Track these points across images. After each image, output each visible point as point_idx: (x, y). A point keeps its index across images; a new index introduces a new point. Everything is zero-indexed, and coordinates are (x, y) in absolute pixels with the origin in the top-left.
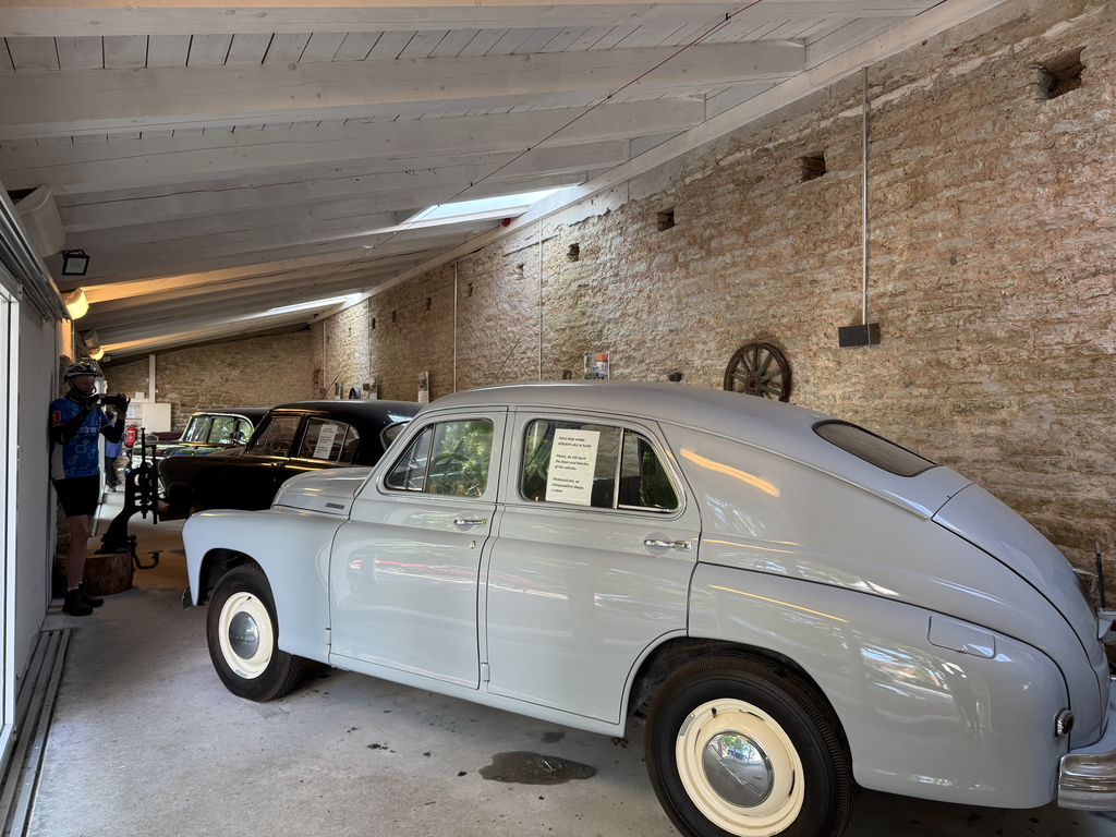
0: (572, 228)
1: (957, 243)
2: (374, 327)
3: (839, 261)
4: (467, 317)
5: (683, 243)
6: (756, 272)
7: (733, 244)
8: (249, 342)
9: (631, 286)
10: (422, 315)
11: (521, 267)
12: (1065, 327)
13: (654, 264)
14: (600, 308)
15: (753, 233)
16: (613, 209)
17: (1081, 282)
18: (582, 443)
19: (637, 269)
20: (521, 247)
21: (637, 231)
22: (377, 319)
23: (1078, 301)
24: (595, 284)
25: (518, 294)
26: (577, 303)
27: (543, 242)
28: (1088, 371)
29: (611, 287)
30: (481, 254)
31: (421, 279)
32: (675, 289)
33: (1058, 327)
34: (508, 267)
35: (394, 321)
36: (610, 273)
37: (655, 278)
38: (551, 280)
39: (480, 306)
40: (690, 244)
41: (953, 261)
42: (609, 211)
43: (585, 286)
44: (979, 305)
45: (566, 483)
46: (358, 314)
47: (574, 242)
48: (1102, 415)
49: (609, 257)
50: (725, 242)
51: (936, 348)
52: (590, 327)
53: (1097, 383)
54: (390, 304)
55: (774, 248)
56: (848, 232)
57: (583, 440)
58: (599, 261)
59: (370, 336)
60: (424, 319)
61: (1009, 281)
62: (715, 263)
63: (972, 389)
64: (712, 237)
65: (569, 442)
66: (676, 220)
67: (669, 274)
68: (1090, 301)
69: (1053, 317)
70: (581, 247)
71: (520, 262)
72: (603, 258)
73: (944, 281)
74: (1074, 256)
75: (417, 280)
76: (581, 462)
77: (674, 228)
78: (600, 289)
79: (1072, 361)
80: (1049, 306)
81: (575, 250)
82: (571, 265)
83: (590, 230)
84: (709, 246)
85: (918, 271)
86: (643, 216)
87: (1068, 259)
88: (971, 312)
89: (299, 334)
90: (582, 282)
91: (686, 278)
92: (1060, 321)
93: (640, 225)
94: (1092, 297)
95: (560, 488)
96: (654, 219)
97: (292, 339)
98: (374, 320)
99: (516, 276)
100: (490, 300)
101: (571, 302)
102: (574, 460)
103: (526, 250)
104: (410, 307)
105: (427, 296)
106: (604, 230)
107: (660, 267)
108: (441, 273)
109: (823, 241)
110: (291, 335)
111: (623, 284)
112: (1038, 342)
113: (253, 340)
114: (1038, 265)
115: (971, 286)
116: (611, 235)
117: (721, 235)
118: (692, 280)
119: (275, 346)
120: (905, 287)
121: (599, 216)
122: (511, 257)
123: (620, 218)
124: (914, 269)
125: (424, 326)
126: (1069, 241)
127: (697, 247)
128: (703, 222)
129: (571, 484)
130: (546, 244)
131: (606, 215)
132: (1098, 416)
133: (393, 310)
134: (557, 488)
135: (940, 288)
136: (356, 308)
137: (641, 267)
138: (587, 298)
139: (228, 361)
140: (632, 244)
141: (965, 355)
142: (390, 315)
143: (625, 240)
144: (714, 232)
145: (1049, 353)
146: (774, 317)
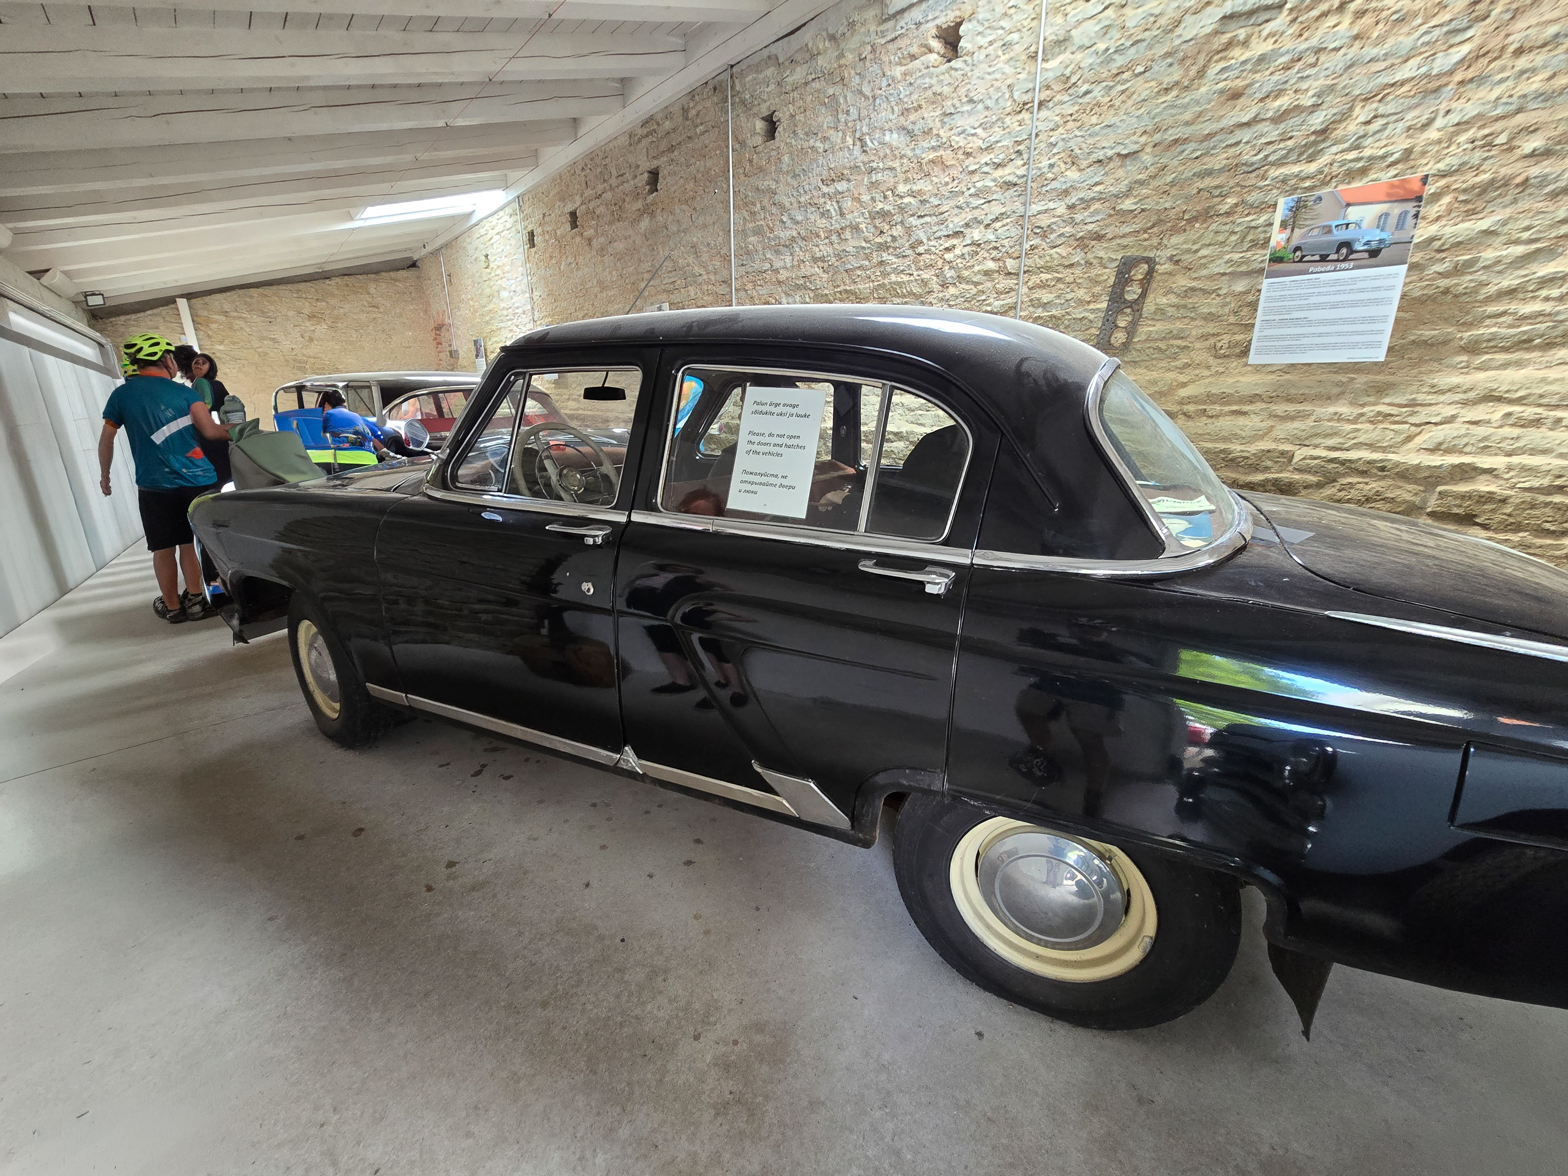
46: (499, 228)
54: (563, 199)
59: (528, 259)
119: (372, 291)
139: (307, 311)
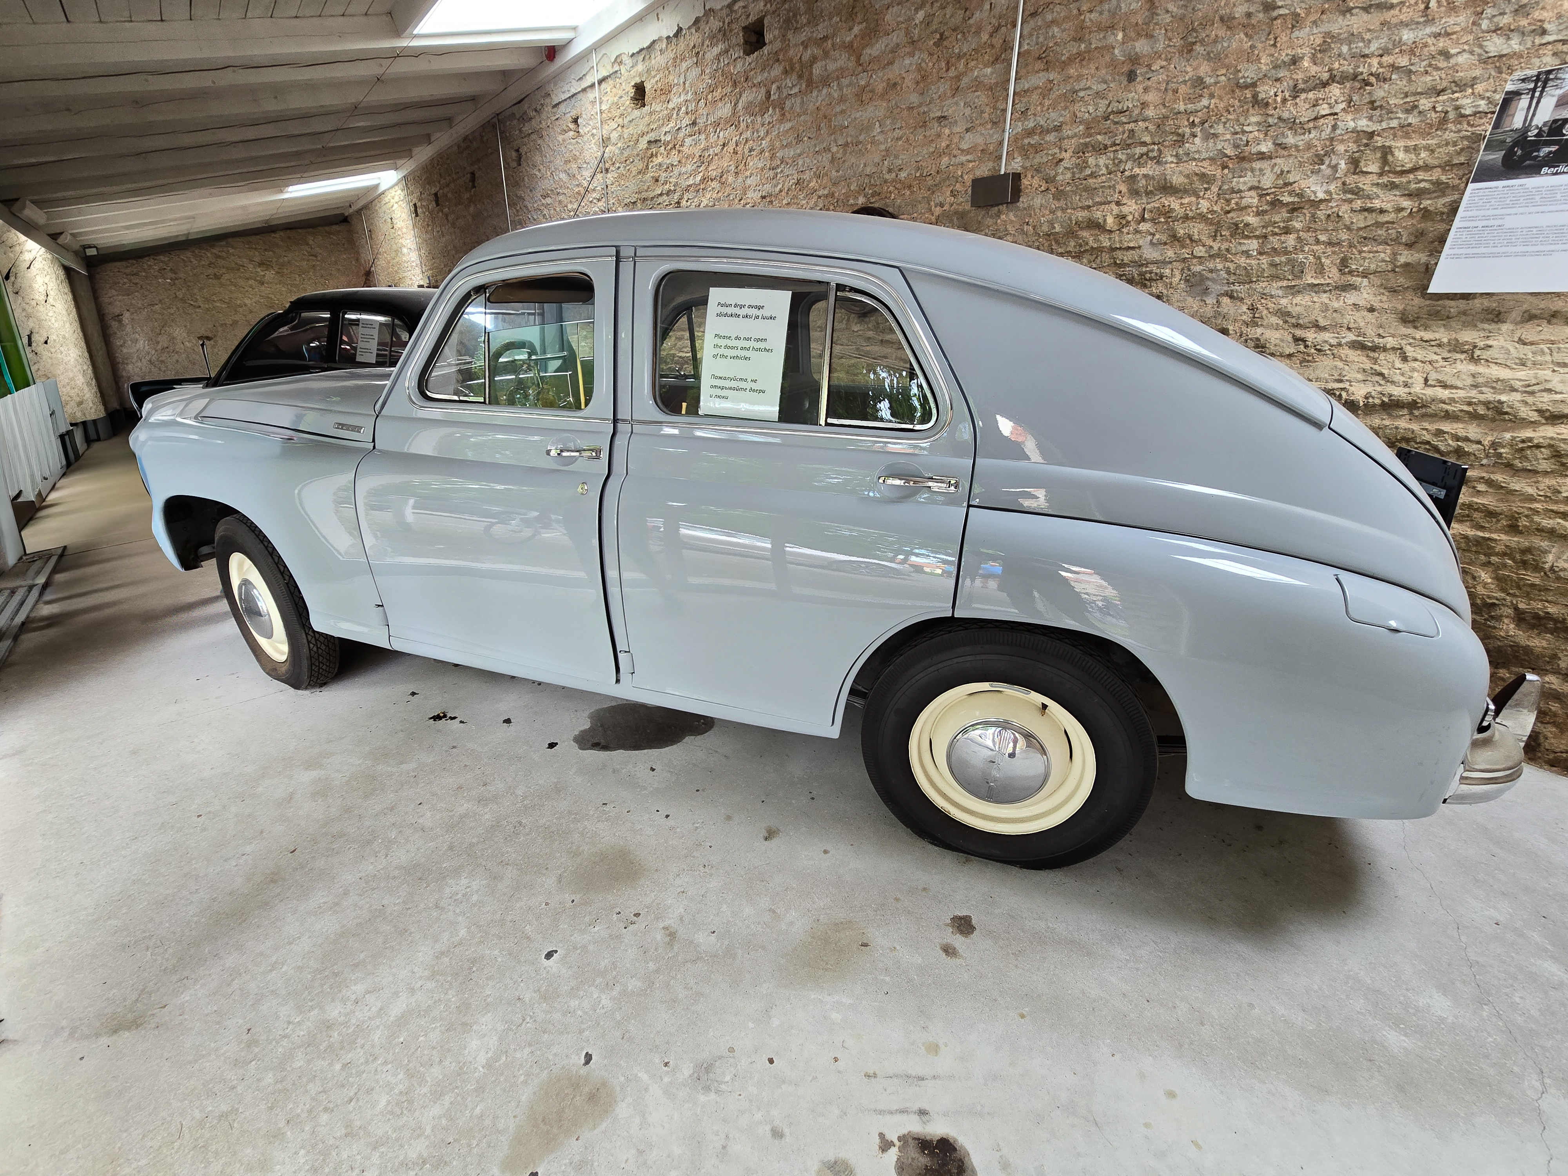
0: (635, 58)
1: (1141, 46)
2: (417, 215)
3: (978, 85)
4: (520, 193)
5: (777, 70)
6: (870, 109)
7: (841, 68)
8: (277, 235)
9: (713, 138)
10: (467, 196)
11: (575, 121)
12: (1265, 165)
13: (740, 105)
14: (676, 172)
15: (868, 50)
16: (685, 26)
17: (1303, 96)
18: (760, 313)
19: (719, 113)
20: (573, 91)
21: (718, 58)
22: (419, 204)
23: (1293, 125)
24: (668, 138)
25: (575, 158)
26: (647, 166)
27: (600, 82)
28: (1282, 225)
29: (688, 141)
30: (525, 105)
31: (459, 146)
32: (768, 139)
33: (1257, 165)
34: (560, 122)
35: (438, 205)
36: (687, 121)
37: (743, 125)
38: (614, 136)
39: (532, 177)
40: (786, 72)
41: (1131, 77)
42: (680, 30)
43: (656, 141)
44: (1156, 140)
45: (733, 384)
47: (638, 80)
48: (1285, 283)
49: (683, 97)
50: (832, 66)
51: (1090, 203)
52: (665, 197)
53: (1291, 240)
55: (893, 72)
56: (994, 41)
57: (760, 308)
58: (671, 106)
60: (470, 200)
61: (1205, 102)
62: (818, 98)
63: (1127, 257)
64: (814, 59)
65: (737, 311)
66: (768, 37)
67: (759, 119)
68: (1311, 125)
69: (1254, 150)
70: (648, 86)
71: (573, 114)
72: (676, 101)
73: (1115, 106)
74: (1302, 58)
75: (455, 148)
76: (761, 345)
77: (766, 50)
78: (674, 146)
79: (1264, 212)
80: (1251, 136)
81: (640, 92)
82: (637, 113)
83: (658, 60)
84: (811, 73)
85: (1081, 94)
86: (724, 33)
87: (1295, 61)
88: (1145, 149)
89: (335, 228)
90: (652, 136)
91: (781, 121)
92: (1262, 156)
93: (721, 47)
94: (1316, 119)
95: (725, 393)
96: (739, 38)
97: (330, 233)
98: (415, 205)
99: (571, 133)
100: (543, 170)
101: (641, 166)
102: (747, 344)
103: (579, 96)
104: (452, 185)
105: (469, 169)
106: (675, 59)
107: (749, 109)
108: (482, 136)
109: (959, 57)
110: (327, 228)
111: (703, 137)
112: (1226, 187)
113: (282, 233)
114: (1249, 73)
115: (1150, 113)
116: (684, 65)
117: (826, 54)
118: (788, 125)
120: (1061, 119)
121: (668, 38)
122: (562, 107)
123: (694, 38)
124: (1076, 91)
125: (472, 208)
126: (1301, 34)
127: (794, 76)
128: (803, 36)
129: (742, 385)
130: (604, 85)
131: (676, 35)
132: (1280, 284)
133: (433, 191)
134: (719, 392)
135: (1106, 118)
136: (393, 192)
137: (724, 110)
138: (660, 159)
140: (712, 77)
141: (1125, 210)
142: (432, 198)
143: (703, 72)
144: (817, 51)
145: (1237, 204)
146: (890, 171)
